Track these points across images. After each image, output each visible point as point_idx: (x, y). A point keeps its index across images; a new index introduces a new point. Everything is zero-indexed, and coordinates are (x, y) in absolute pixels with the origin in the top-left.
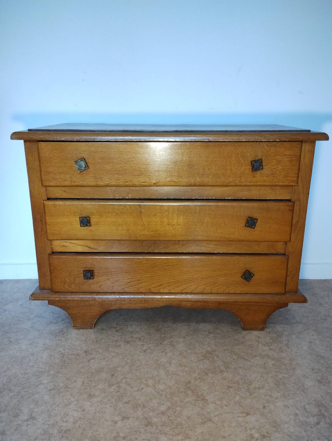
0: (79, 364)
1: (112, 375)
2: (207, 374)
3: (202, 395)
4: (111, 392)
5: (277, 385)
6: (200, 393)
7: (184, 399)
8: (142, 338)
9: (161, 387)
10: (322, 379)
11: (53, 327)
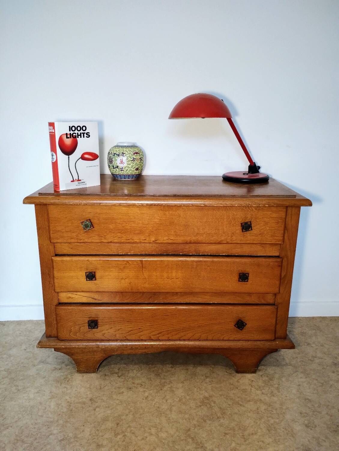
0: (85, 413)
1: (118, 424)
2: (205, 421)
3: (201, 443)
4: (118, 442)
5: (268, 430)
6: (199, 441)
7: (186, 447)
8: (143, 384)
9: (163, 435)
10: (309, 423)
11: (58, 374)
